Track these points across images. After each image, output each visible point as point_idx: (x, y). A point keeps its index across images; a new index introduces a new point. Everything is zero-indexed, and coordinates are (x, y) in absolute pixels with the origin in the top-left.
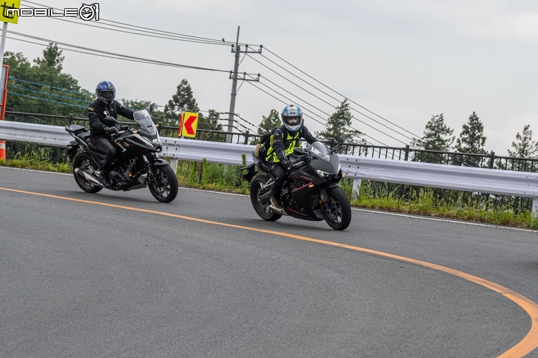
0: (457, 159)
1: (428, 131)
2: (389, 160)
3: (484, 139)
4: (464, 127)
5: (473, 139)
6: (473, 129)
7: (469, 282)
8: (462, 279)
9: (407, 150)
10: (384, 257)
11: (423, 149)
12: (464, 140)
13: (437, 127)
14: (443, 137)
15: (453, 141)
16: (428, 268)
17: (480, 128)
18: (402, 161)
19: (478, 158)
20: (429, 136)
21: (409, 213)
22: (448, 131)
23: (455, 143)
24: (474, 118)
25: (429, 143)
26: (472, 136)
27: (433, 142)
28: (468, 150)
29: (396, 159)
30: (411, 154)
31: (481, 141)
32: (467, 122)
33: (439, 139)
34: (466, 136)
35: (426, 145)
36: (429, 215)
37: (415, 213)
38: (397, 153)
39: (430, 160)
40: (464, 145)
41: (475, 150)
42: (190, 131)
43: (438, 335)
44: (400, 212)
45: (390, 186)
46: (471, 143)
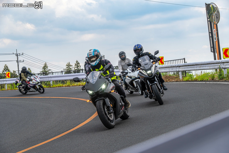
0: (75, 72)
1: (67, 66)
2: (58, 75)
3: (80, 66)
4: (75, 64)
5: (78, 66)
6: (77, 64)
7: (82, 100)
8: (80, 100)
9: (62, 72)
10: (61, 98)
11: (66, 71)
12: (76, 67)
13: (69, 65)
14: (70, 67)
15: (73, 68)
16: (71, 99)
17: (79, 64)
18: (61, 75)
19: (80, 71)
20: (67, 68)
21: (65, 87)
22: (71, 66)
23: (74, 68)
24: (77, 62)
25: (67, 69)
26: (77, 66)
27: (68, 69)
28: (77, 69)
29: (60, 74)
30: (63, 73)
31: (80, 67)
32: (76, 63)
33: (70, 68)
34: (76, 66)
35: (67, 70)
36: (70, 86)
37: (66, 87)
38: (60, 73)
39: (68, 73)
40: (76, 68)
41: (79, 69)
42: (9, 76)
43: (76, 114)
44: (63, 87)
45: (60, 81)
46: (77, 68)
